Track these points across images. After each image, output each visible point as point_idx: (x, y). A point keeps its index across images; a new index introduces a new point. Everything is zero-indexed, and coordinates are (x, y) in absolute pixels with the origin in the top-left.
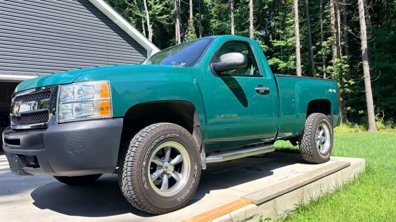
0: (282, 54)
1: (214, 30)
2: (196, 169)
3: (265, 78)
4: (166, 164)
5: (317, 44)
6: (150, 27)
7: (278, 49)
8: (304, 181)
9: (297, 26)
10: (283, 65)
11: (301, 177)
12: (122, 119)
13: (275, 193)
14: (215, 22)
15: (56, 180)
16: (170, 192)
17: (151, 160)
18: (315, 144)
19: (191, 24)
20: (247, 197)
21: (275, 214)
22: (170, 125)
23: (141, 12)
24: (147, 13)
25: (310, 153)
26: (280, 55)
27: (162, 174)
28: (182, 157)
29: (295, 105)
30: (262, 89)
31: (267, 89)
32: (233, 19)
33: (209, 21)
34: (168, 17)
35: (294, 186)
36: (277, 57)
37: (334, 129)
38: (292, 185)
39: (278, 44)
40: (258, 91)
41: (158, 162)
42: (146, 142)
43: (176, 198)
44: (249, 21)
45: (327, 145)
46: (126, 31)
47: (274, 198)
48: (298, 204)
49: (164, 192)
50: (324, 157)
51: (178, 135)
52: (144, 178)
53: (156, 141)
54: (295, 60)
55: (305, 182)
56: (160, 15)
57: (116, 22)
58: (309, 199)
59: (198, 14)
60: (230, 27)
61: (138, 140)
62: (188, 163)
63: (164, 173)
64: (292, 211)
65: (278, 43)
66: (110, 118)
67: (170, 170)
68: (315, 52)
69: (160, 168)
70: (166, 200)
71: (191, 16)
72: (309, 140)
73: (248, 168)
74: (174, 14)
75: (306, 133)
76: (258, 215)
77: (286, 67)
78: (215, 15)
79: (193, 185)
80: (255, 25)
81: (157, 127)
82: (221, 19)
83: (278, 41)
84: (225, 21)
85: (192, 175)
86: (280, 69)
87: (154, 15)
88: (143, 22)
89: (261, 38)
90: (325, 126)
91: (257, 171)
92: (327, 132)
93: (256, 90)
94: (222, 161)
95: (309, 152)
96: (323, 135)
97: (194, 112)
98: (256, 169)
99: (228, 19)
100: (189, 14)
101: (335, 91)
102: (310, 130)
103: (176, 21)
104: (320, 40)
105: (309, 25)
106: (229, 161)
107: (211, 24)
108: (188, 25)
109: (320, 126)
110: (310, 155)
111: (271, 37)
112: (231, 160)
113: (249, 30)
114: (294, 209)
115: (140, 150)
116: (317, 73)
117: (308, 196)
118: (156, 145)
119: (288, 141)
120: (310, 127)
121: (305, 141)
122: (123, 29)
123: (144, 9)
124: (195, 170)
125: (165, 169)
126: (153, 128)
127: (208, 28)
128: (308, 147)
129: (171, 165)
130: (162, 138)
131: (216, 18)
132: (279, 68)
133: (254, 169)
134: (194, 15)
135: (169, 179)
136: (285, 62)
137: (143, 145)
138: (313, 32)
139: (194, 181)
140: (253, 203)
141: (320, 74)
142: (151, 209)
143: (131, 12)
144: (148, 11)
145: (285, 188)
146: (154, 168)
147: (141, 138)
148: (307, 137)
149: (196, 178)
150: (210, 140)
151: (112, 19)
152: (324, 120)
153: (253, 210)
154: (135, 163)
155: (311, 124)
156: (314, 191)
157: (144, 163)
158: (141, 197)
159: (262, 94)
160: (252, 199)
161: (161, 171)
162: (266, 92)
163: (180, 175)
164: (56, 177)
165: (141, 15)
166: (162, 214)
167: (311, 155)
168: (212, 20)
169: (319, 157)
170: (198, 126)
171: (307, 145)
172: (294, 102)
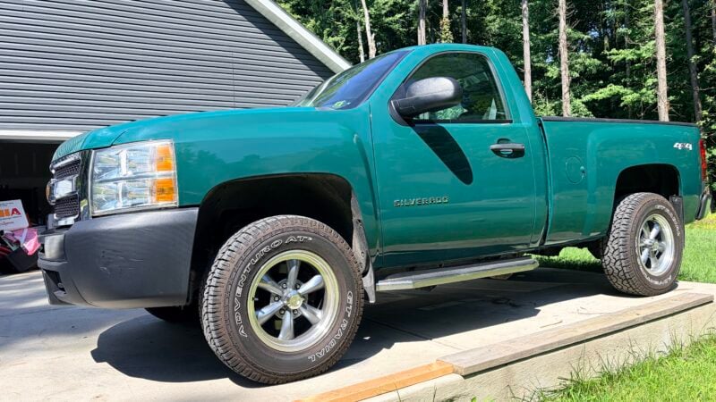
0: (628, 74)
1: (494, 35)
2: (351, 302)
3: (517, 125)
4: (290, 292)
5: (704, 50)
6: (371, 38)
7: (622, 65)
8: (585, 331)
9: (659, 16)
10: (629, 96)
11: (585, 323)
12: (196, 211)
13: (509, 353)
14: (494, 20)
15: (148, 313)
16: (296, 345)
17: (256, 284)
18: (636, 256)
19: (446, 27)
20: (448, 360)
21: (509, 395)
22: (296, 219)
23: (355, 11)
24: (366, 12)
25: (624, 274)
26: (625, 77)
27: (281, 310)
28: (322, 280)
29: (586, 177)
30: (507, 147)
31: (519, 146)
32: (526, 13)
33: (483, 20)
34: (403, 17)
35: (559, 342)
36: (617, 82)
37: (687, 227)
38: (556, 340)
39: (621, 57)
40: (497, 152)
41: (271, 287)
42: (243, 251)
43: (305, 355)
44: (558, 15)
45: (668, 258)
46: (306, 48)
47: (506, 365)
48: (569, 377)
49: (285, 344)
50: (656, 283)
51: (310, 239)
52: (238, 318)
53: (264, 250)
54: (655, 85)
55: (587, 334)
56: (391, 13)
57: (289, 33)
58: (598, 369)
59: (460, 8)
60: (522, 29)
61: (230, 248)
62: (334, 291)
63: (285, 308)
64: (555, 391)
65: (619, 55)
66: (175, 208)
67: (297, 304)
68: (701, 66)
69: (277, 299)
70: (284, 358)
71: (446, 12)
72: (621, 247)
73: (495, 302)
74: (414, 12)
75: (614, 234)
76: (466, 396)
77: (638, 101)
78: (494, 7)
79: (344, 332)
80: (570, 21)
81: (268, 224)
82: (504, 14)
83: (621, 51)
84: (512, 17)
85: (343, 314)
86: (625, 106)
87: (380, 15)
88: (359, 30)
89: (585, 45)
90: (660, 219)
91: (510, 307)
92: (667, 231)
93: (493, 150)
94: (411, 287)
95: (621, 273)
96: (659, 237)
97: (350, 194)
98: (511, 304)
99: (519, 12)
100: (442, 9)
101: (690, 147)
102: (623, 228)
103: (419, 24)
104: (709, 43)
105: (687, 14)
106: (429, 288)
107: (487, 26)
108: (439, 30)
109: (650, 218)
110: (623, 277)
111: (606, 42)
112: (434, 286)
113: (559, 32)
114: (562, 387)
115: (232, 266)
116: (703, 109)
117: (595, 362)
118: (263, 257)
119: (585, 250)
120: (624, 222)
121: (612, 250)
122: (302, 45)
123: (361, 6)
124: (348, 305)
125: (285, 302)
126: (258, 226)
127: (481, 32)
128: (618, 263)
129: (299, 294)
130: (276, 243)
131: (497, 13)
132: (622, 104)
133: (505, 303)
134: (452, 10)
135: (295, 320)
136: (635, 91)
137: (238, 257)
138: (694, 27)
139: (345, 325)
140: (455, 372)
141: (709, 112)
142: (254, 373)
143: (338, 12)
144: (368, 9)
145: (537, 346)
146: (263, 298)
147: (235, 243)
148: (616, 242)
149: (349, 319)
150: (387, 249)
151: (282, 28)
152: (659, 207)
153: (453, 385)
154: (222, 290)
155: (626, 216)
156: (614, 354)
157: (239, 290)
158: (234, 352)
159: (509, 156)
160: (456, 364)
161: (279, 305)
162: (518, 153)
163: (319, 313)
164: (149, 310)
165: (356, 18)
166: (278, 384)
167: (626, 279)
168: (489, 18)
169: (646, 284)
170: (359, 221)
171: (617, 258)
172: (583, 172)
